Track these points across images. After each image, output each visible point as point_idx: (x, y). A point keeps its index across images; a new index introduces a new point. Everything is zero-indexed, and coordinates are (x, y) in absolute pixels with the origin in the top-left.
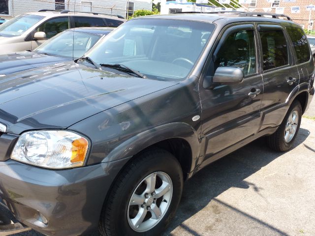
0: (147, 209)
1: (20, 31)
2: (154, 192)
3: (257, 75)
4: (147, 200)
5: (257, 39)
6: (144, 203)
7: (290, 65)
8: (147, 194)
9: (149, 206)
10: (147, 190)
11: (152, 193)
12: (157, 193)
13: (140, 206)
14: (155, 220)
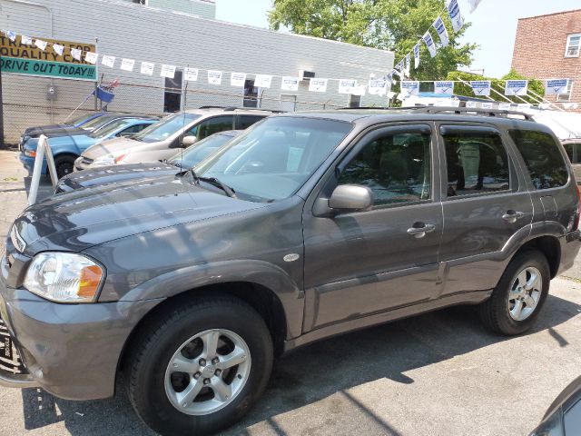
0: (205, 383)
1: (166, 135)
2: (217, 358)
3: (431, 202)
4: (202, 369)
5: (436, 147)
6: (198, 373)
7: (513, 191)
8: (202, 359)
9: (209, 379)
10: (203, 354)
11: (213, 360)
12: (224, 361)
13: (191, 375)
14: (220, 402)
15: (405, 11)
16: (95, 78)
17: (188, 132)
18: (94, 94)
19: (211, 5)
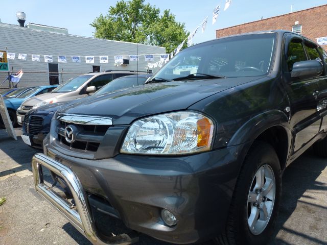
0: (258, 208)
2: (262, 188)
6: (257, 201)
10: (257, 186)
11: (261, 190)
12: (264, 189)
13: (252, 204)
14: (264, 221)
15: (163, 30)
16: (8, 70)
17: (89, 85)
18: (8, 79)
19: (65, 31)
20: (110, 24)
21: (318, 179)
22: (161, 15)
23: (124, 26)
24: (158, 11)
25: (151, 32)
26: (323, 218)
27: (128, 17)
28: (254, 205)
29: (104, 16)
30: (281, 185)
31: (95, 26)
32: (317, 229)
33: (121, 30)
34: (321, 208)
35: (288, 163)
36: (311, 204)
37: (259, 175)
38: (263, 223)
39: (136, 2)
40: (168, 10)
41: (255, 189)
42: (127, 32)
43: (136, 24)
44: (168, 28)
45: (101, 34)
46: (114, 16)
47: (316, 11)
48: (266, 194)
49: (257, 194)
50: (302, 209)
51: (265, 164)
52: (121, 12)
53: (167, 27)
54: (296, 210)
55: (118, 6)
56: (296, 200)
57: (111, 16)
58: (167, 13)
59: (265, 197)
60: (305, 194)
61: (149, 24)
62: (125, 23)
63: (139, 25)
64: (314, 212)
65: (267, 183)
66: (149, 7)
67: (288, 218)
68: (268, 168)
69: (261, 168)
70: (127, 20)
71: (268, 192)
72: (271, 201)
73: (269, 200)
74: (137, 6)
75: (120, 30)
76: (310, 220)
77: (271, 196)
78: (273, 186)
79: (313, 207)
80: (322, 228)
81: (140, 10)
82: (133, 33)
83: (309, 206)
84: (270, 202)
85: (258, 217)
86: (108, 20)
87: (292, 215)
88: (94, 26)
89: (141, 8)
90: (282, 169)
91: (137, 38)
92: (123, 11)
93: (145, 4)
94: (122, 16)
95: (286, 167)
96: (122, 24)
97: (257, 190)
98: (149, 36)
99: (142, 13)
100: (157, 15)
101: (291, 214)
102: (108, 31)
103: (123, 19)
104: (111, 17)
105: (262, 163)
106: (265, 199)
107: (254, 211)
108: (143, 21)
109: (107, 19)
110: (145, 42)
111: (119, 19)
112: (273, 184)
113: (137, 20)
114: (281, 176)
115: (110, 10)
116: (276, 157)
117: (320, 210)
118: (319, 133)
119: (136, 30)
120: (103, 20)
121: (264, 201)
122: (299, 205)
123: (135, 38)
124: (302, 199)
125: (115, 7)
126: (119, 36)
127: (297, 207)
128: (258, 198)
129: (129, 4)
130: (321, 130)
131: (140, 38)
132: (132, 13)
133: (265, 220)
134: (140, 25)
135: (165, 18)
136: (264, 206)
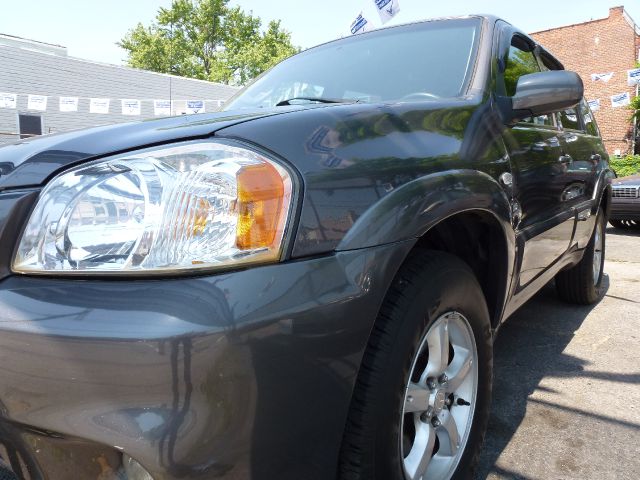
0: (434, 425)
2: (444, 374)
6: (430, 407)
9: (437, 418)
10: (431, 368)
11: (441, 379)
12: (449, 376)
13: (418, 416)
14: (449, 458)
19: (61, 51)
20: (158, 42)
21: (569, 350)
22: (263, 30)
23: (188, 49)
24: (258, 22)
25: (243, 62)
26: (586, 440)
27: (197, 31)
28: (423, 418)
29: (146, 26)
30: (491, 363)
31: (127, 46)
32: (574, 469)
33: (183, 57)
34: (580, 416)
35: (509, 310)
36: (558, 407)
37: (436, 337)
38: (447, 463)
39: (212, 3)
40: (276, 22)
41: (424, 376)
42: (194, 61)
43: (213, 46)
44: (276, 56)
45: (141, 62)
46: (168, 27)
47: (553, 36)
48: (456, 388)
49: (431, 389)
50: (539, 419)
51: (450, 310)
52: (181, 20)
53: (274, 54)
54: (524, 422)
55: (175, 7)
56: (524, 398)
57: (161, 26)
58: (274, 27)
59: (451, 397)
60: (544, 382)
61: (239, 48)
62: (190, 43)
63: (218, 48)
64: (565, 427)
65: (458, 359)
66: (240, 12)
67: (506, 444)
68: (459, 321)
69: (440, 320)
70: (194, 37)
71: (460, 381)
72: (468, 404)
73: (461, 402)
74: (216, 10)
75: (180, 56)
76: (558, 445)
77: (467, 392)
78: (471, 368)
79: (562, 413)
80: (585, 466)
81: (221, 19)
82: (206, 63)
83: (553, 410)
84: (465, 408)
85: (436, 447)
86: (154, 35)
87: (515, 435)
88: (124, 47)
89: (223, 13)
90: (494, 327)
91: (212, 74)
92: (185, 19)
93: (230, 6)
94: (183, 27)
95: (503, 321)
96: (183, 44)
97: (430, 379)
98: (238, 71)
99: (225, 24)
100: (255, 30)
101: (514, 432)
102: (155, 57)
103: (186, 33)
104: (160, 30)
105: (442, 308)
106: (451, 400)
107: (423, 434)
108: (226, 39)
109: (154, 32)
110: (231, 83)
111: (179, 35)
112: (473, 363)
113: (215, 38)
114: (491, 341)
115: (158, 14)
116: (480, 293)
117: (577, 419)
118: (570, 250)
119: (211, 57)
120: (144, 33)
121: (449, 407)
122: (530, 408)
123: (209, 73)
124: (536, 395)
125: (169, 9)
126: (177, 69)
127: (527, 414)
128: (432, 399)
129: (199, 6)
130: (574, 243)
131: (220, 74)
132: (205, 23)
133: (451, 455)
134: (220, 49)
135: (270, 36)
136: (451, 419)
